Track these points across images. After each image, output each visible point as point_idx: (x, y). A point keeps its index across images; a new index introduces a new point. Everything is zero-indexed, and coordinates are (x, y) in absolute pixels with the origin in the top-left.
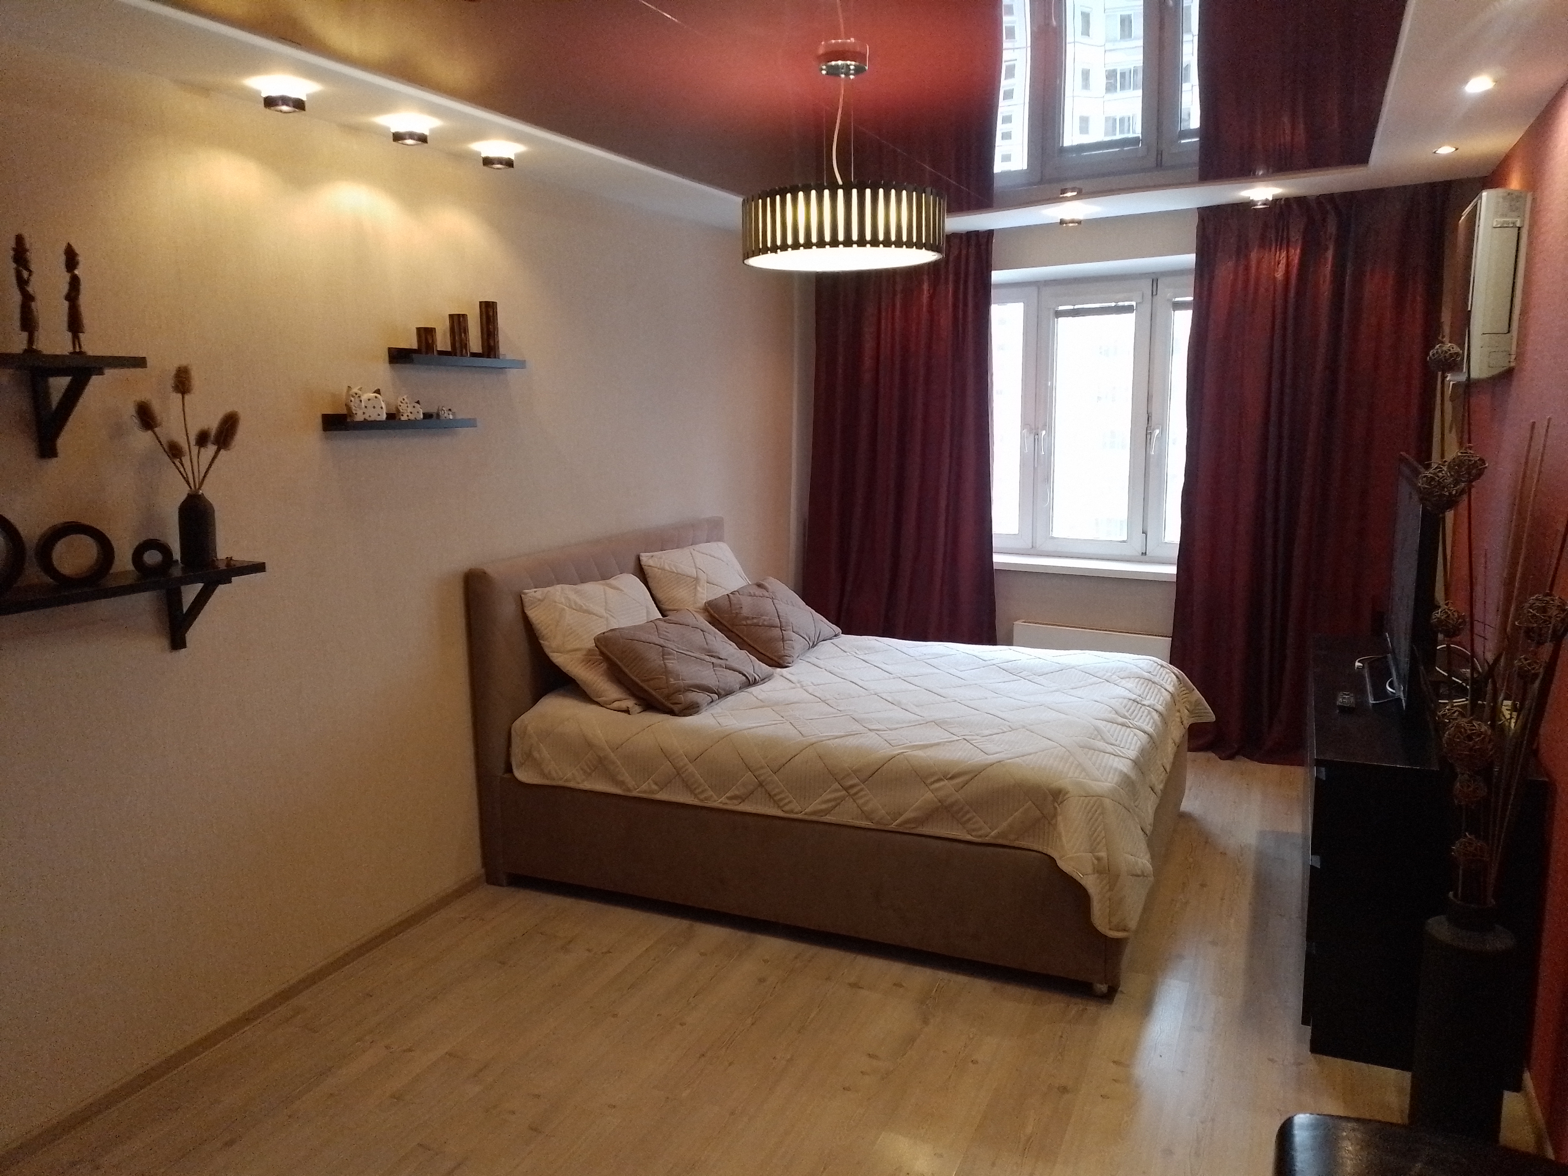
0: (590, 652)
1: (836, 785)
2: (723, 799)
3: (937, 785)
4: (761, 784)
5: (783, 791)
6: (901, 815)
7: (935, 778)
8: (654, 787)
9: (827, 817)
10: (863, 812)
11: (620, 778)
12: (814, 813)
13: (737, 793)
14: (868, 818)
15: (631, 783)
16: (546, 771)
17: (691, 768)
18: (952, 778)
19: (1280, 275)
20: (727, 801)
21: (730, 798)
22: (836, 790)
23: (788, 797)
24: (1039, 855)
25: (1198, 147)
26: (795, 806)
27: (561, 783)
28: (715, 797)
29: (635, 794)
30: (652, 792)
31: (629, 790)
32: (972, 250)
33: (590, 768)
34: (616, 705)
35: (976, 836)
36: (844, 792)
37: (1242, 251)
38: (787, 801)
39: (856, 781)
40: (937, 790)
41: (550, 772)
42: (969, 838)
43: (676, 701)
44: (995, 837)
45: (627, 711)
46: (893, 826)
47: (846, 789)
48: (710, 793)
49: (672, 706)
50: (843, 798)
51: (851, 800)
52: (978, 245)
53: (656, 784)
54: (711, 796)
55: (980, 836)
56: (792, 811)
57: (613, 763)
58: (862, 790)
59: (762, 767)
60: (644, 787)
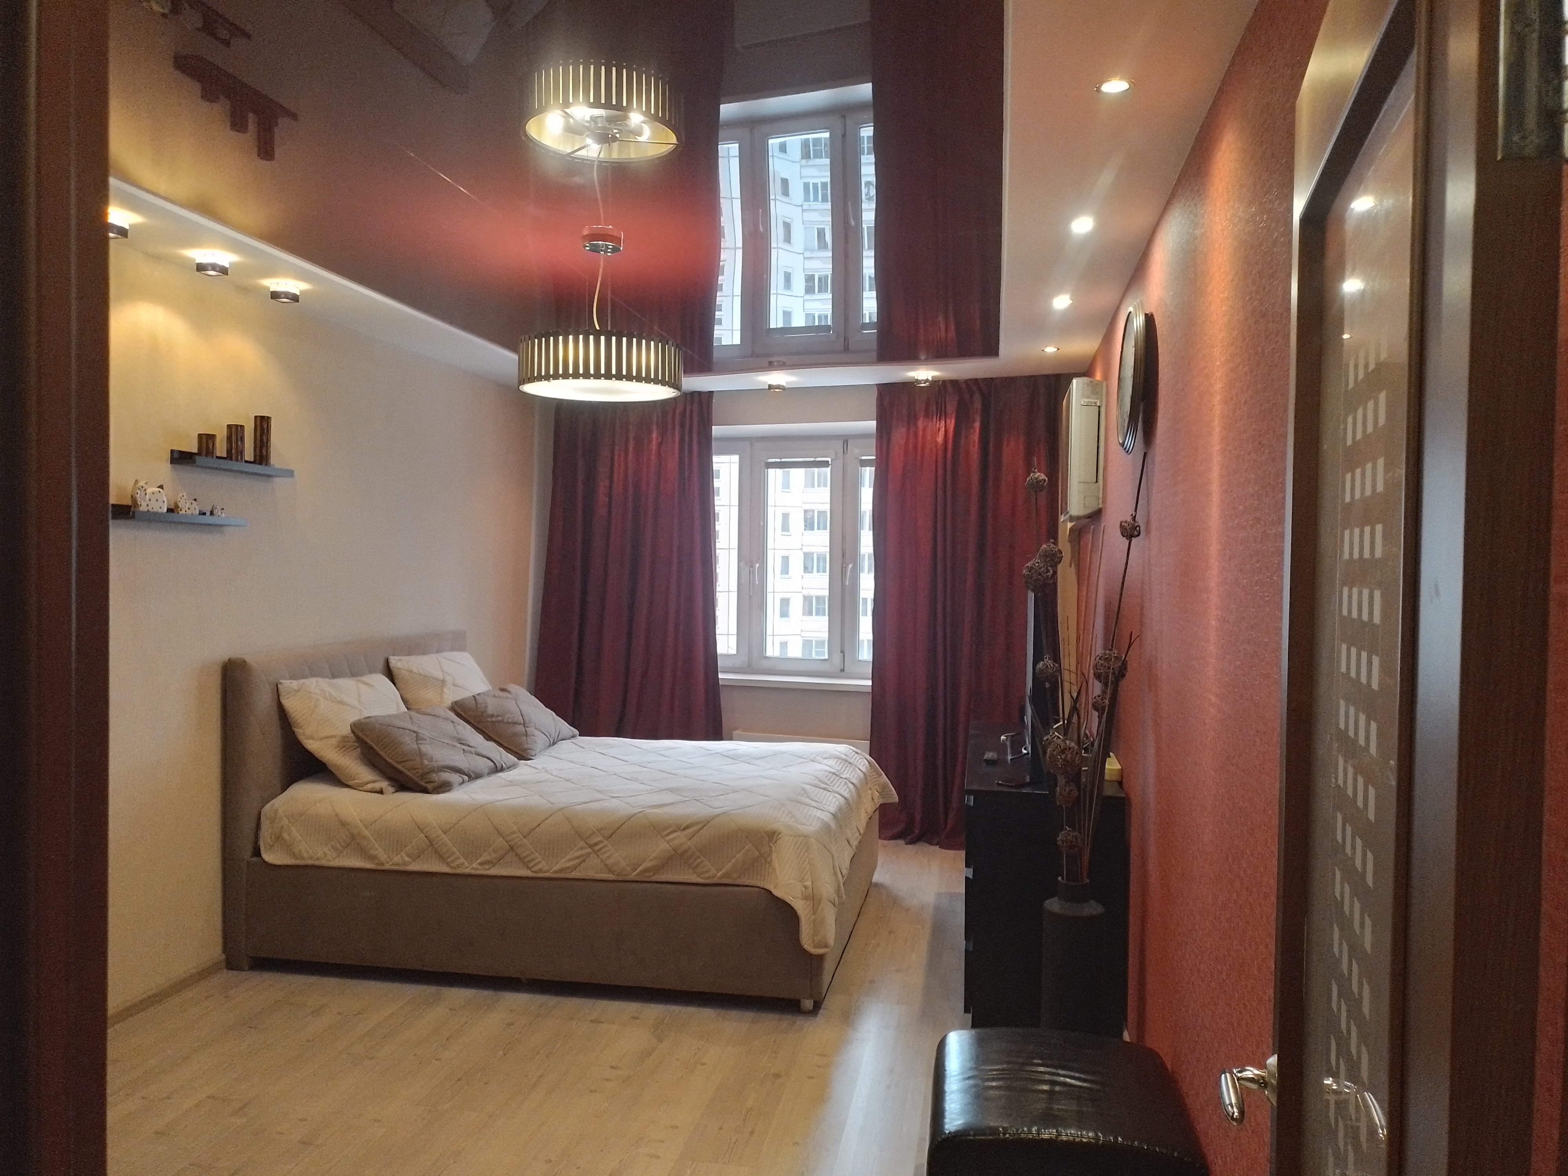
0: (344, 739)
1: (582, 844)
2: (474, 865)
3: (671, 836)
4: (512, 848)
5: (532, 853)
6: (639, 865)
7: (671, 830)
8: (407, 859)
9: (574, 873)
10: (606, 865)
11: (373, 852)
12: (561, 871)
13: (488, 858)
14: (610, 871)
15: (383, 856)
16: (296, 851)
17: (445, 838)
18: (684, 829)
19: (940, 439)
20: (479, 867)
21: (481, 864)
22: (582, 848)
23: (537, 858)
24: (757, 888)
25: (875, 337)
26: (543, 865)
27: (310, 862)
28: (466, 863)
29: (387, 867)
30: (405, 864)
31: (383, 864)
32: (696, 407)
33: (342, 846)
34: (369, 786)
35: (706, 878)
36: (589, 850)
37: (912, 419)
38: (534, 862)
39: (600, 838)
40: (672, 840)
41: (300, 851)
42: (700, 880)
43: (429, 780)
44: (721, 878)
45: (381, 792)
46: (633, 876)
47: (591, 846)
48: (462, 860)
49: (426, 785)
50: (589, 855)
51: (595, 855)
52: (700, 403)
53: (408, 856)
54: (463, 863)
55: (709, 878)
56: (540, 871)
57: (365, 838)
58: (605, 846)
59: (514, 833)
60: (396, 859)
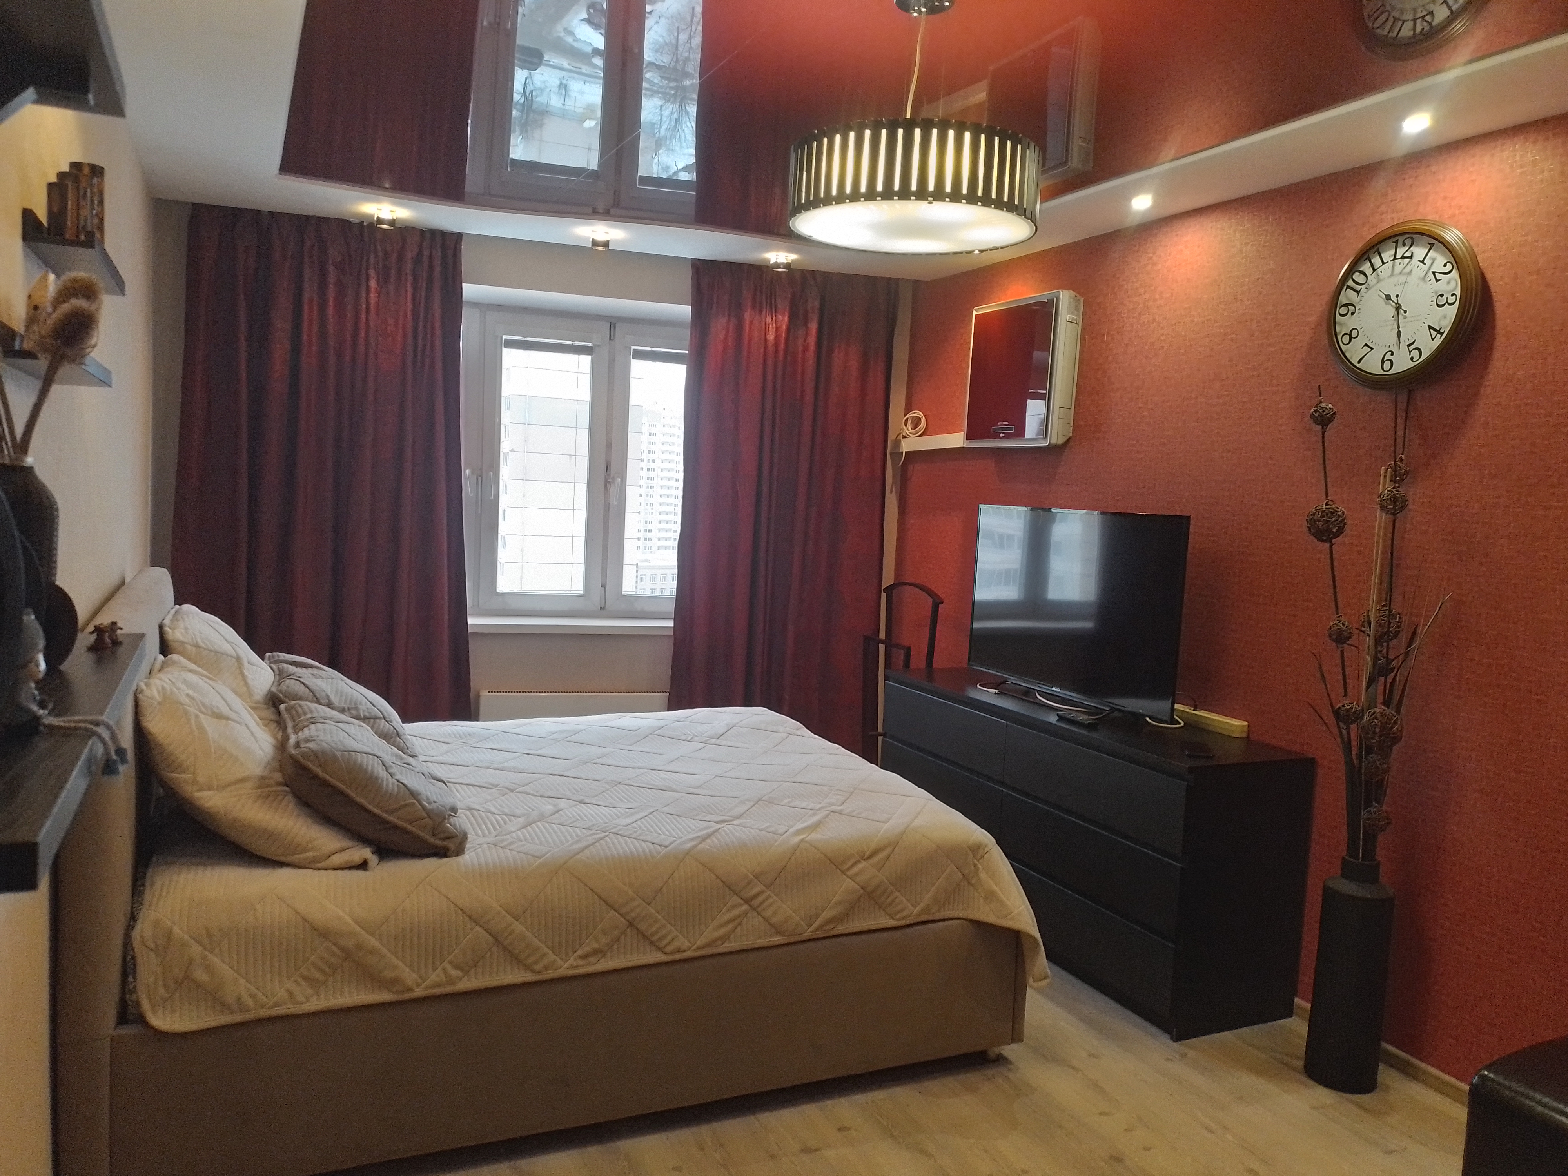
1: (736, 900)
2: (572, 961)
3: (855, 869)
4: (631, 924)
5: (664, 926)
6: (817, 916)
7: (852, 861)
8: (454, 973)
9: (726, 945)
10: (771, 925)
12: (708, 945)
13: (595, 945)
14: (779, 932)
15: (409, 976)
16: (230, 999)
17: (519, 927)
18: (869, 858)
19: (771, 337)
20: (580, 962)
21: (584, 957)
22: (734, 907)
23: (670, 932)
24: (959, 921)
26: (682, 942)
28: (559, 962)
29: (418, 993)
30: (452, 982)
31: (410, 990)
32: (438, 253)
33: (322, 971)
34: (337, 859)
35: (899, 920)
36: (745, 907)
37: (736, 308)
38: (669, 938)
39: (760, 888)
40: (857, 874)
41: (239, 999)
42: (893, 923)
44: (919, 915)
45: (363, 865)
46: (808, 933)
47: (747, 901)
48: (552, 957)
50: (745, 914)
51: (755, 914)
52: (444, 247)
53: (457, 967)
54: (555, 961)
55: (904, 918)
56: (679, 951)
58: (769, 897)
59: (633, 899)
60: (435, 977)
